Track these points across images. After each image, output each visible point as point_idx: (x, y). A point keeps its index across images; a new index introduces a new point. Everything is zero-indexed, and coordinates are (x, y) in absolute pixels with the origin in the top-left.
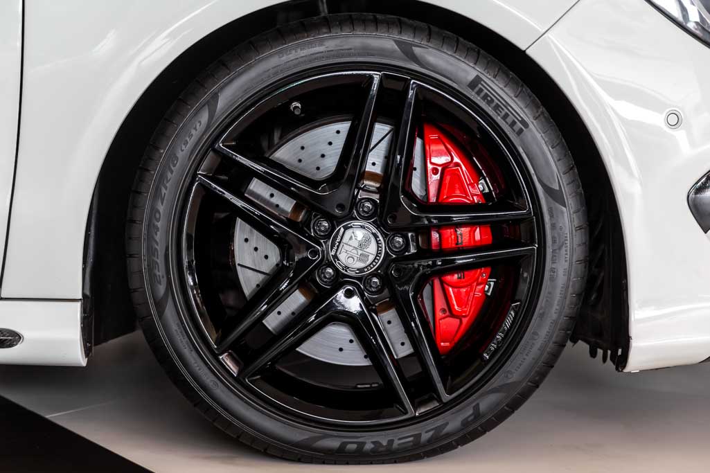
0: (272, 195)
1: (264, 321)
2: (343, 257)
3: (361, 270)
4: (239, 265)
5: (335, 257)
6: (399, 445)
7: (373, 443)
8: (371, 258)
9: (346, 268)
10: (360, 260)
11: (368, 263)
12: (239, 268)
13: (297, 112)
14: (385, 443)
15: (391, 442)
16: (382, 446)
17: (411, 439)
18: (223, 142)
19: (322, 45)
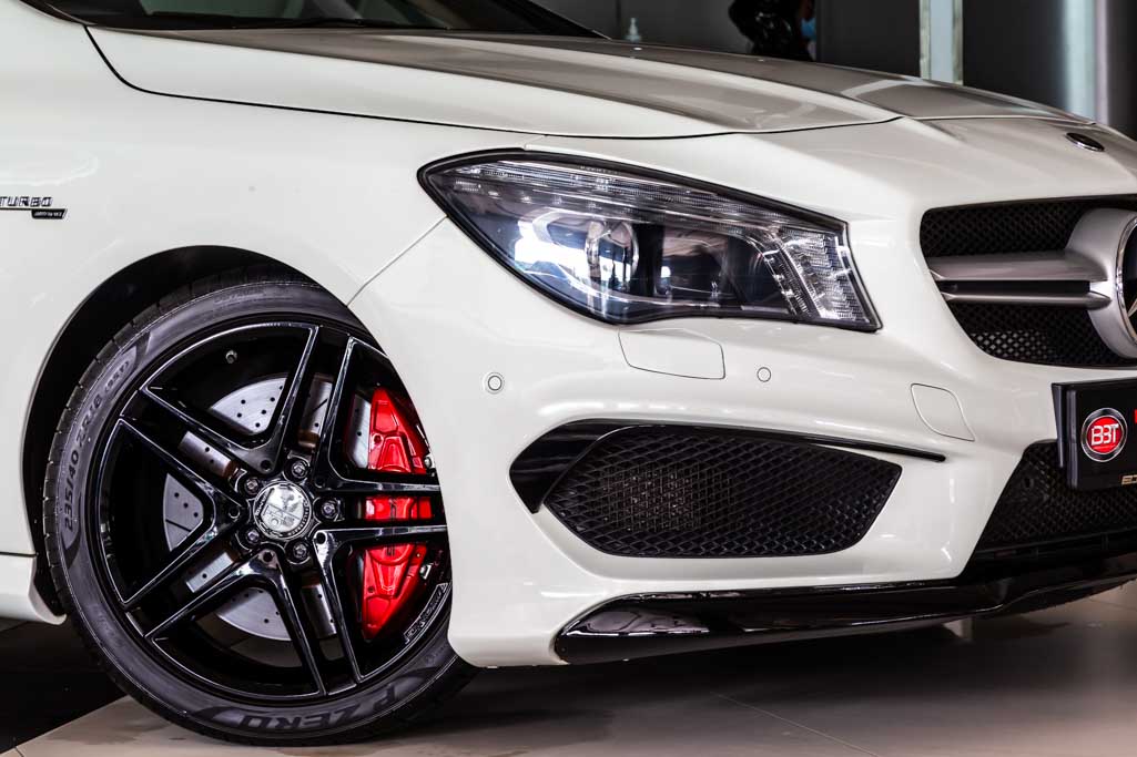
0: (207, 450)
1: (188, 584)
2: (266, 518)
3: (285, 534)
4: (167, 521)
5: (259, 517)
6: (306, 724)
7: (278, 719)
8: (296, 522)
9: (269, 531)
10: (284, 523)
11: (293, 527)
12: (165, 523)
13: (231, 362)
14: (291, 721)
15: (297, 720)
16: (288, 724)
17: (319, 718)
18: (149, 386)
19: (260, 292)
